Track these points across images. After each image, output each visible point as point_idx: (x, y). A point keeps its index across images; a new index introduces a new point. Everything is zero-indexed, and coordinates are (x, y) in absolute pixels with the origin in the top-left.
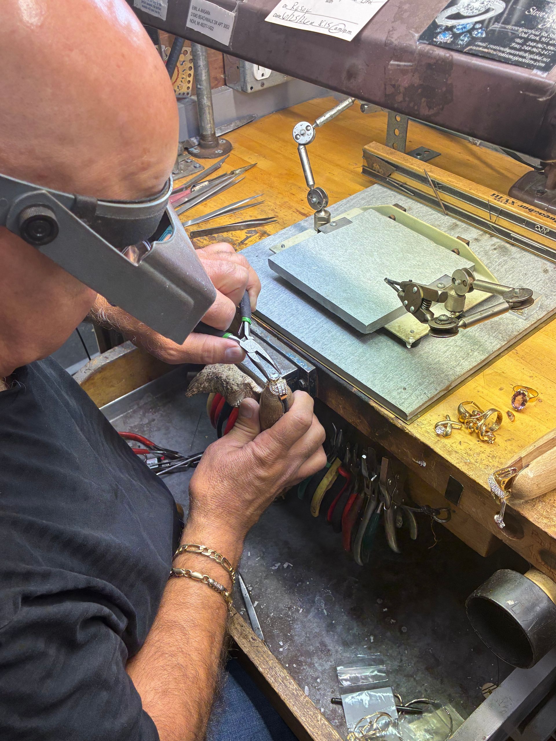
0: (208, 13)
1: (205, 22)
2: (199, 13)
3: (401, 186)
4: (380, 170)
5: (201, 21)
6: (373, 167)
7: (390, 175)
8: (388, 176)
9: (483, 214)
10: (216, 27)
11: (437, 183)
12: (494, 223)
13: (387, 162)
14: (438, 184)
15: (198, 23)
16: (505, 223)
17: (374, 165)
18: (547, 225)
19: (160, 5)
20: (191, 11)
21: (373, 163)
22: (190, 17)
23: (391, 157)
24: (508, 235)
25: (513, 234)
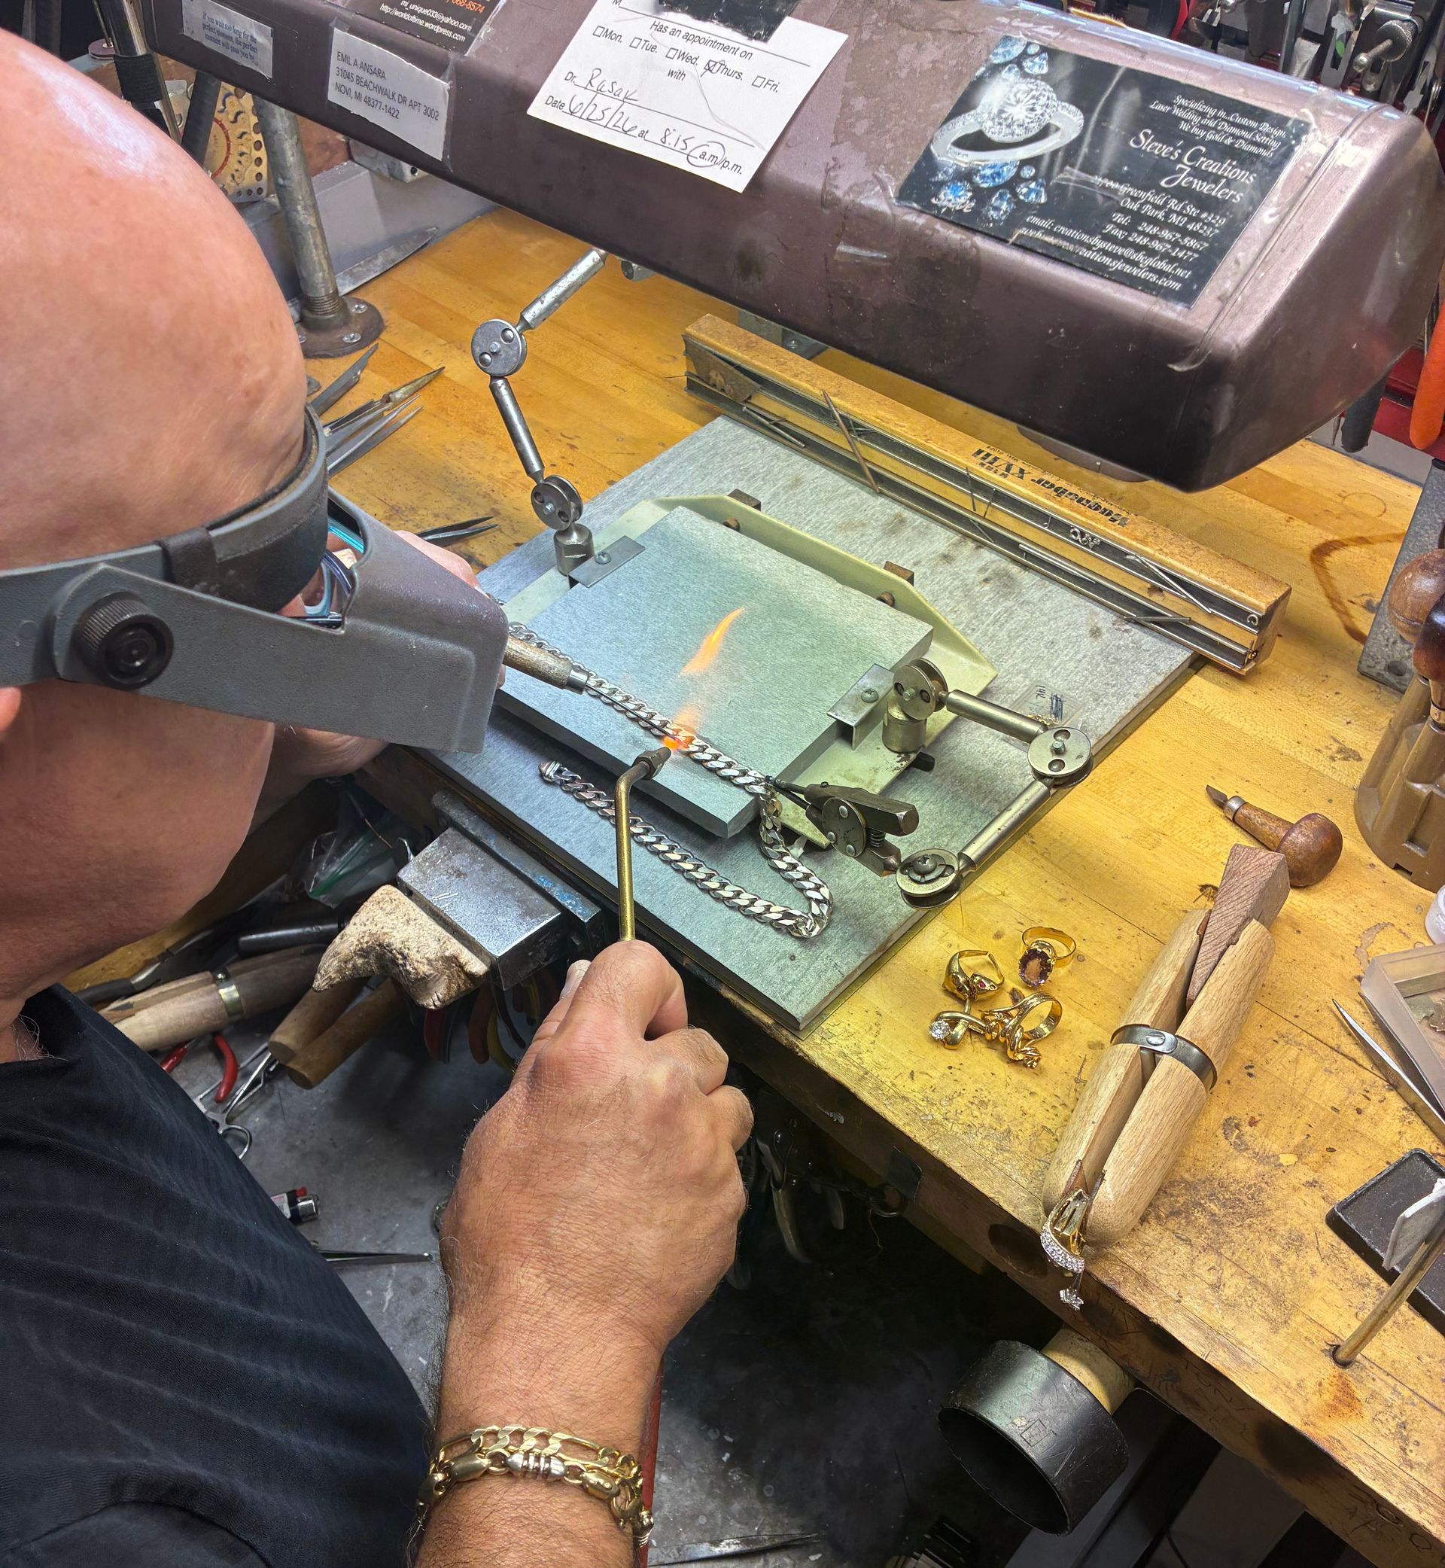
0: (379, 73)
1: (374, 95)
2: (356, 71)
3: (776, 424)
4: (728, 387)
5: (365, 92)
6: (709, 378)
7: (750, 398)
8: (745, 401)
9: (957, 497)
10: (404, 110)
11: (854, 423)
12: (984, 518)
13: (739, 368)
14: (856, 425)
15: (358, 97)
16: (1005, 520)
17: (713, 374)
18: (1094, 529)
19: (254, 40)
20: (334, 63)
21: (709, 370)
22: (333, 79)
23: (747, 358)
24: (1014, 546)
25: (1024, 546)
